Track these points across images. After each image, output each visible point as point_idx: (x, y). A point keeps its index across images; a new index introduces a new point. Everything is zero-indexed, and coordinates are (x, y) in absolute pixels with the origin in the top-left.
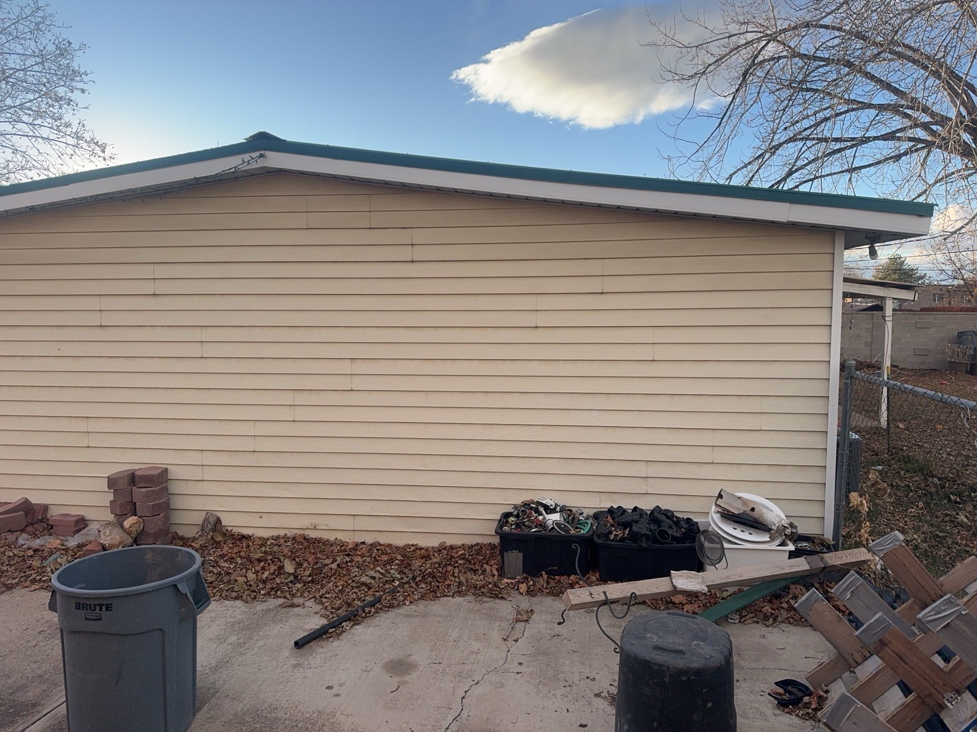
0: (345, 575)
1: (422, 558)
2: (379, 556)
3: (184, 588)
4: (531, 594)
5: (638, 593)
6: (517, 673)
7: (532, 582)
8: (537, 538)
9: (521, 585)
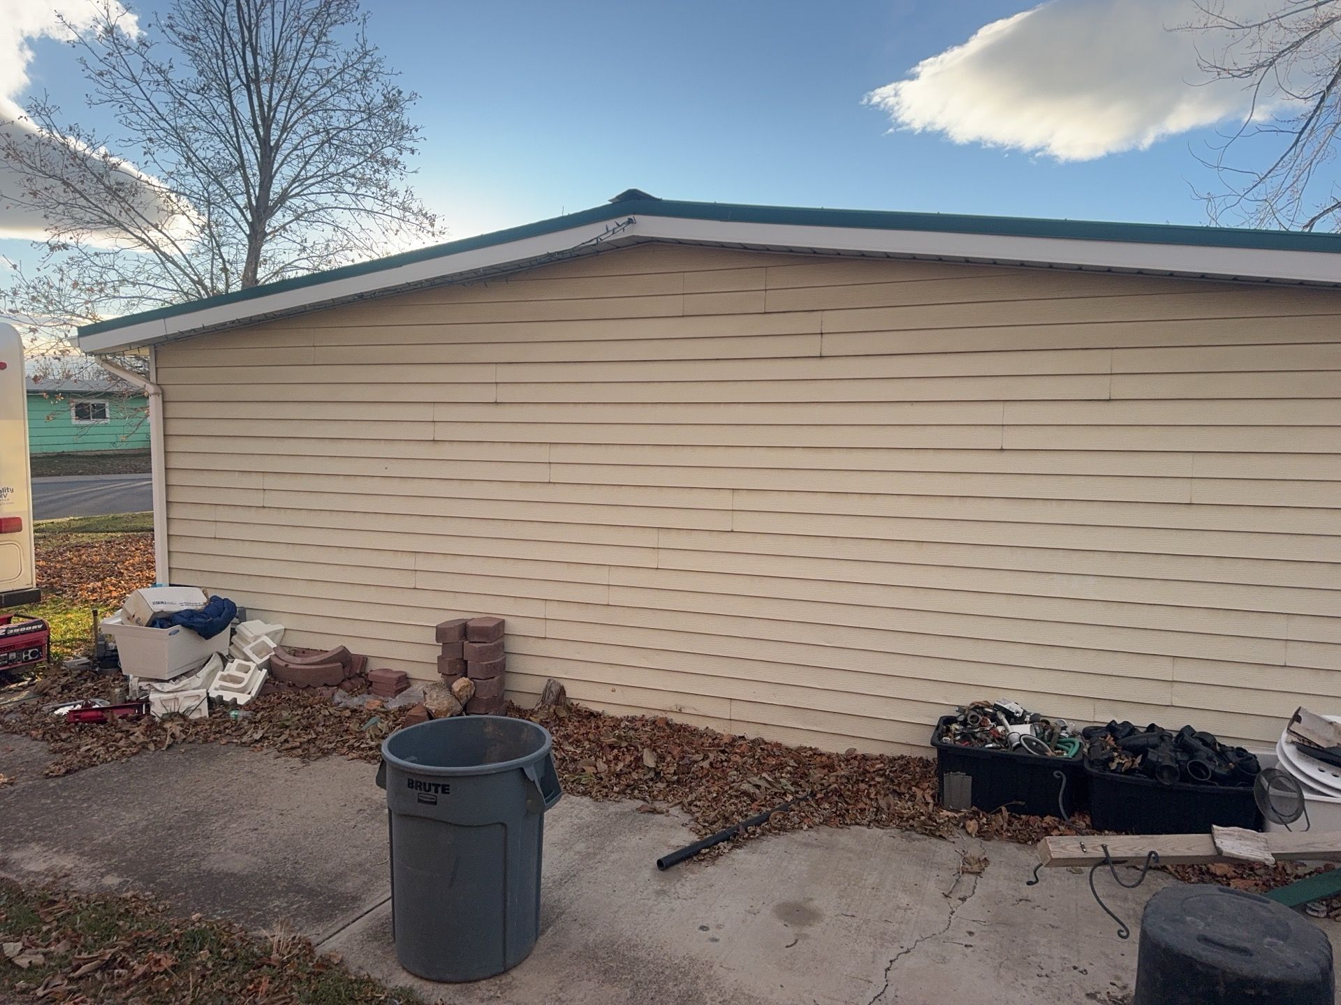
0: (719, 778)
1: (824, 768)
2: (764, 758)
3: (532, 774)
4: (984, 837)
5: (1159, 853)
6: (966, 946)
7: (985, 819)
8: (993, 757)
9: (969, 822)
